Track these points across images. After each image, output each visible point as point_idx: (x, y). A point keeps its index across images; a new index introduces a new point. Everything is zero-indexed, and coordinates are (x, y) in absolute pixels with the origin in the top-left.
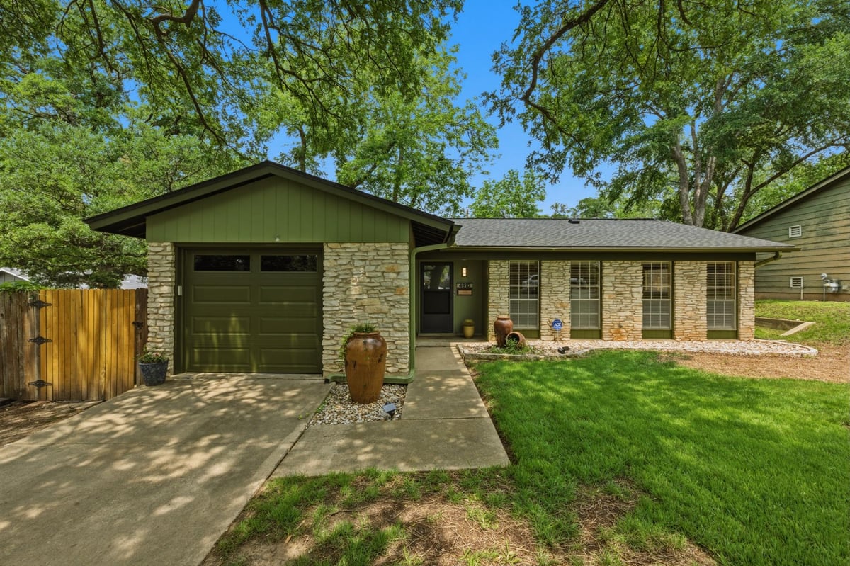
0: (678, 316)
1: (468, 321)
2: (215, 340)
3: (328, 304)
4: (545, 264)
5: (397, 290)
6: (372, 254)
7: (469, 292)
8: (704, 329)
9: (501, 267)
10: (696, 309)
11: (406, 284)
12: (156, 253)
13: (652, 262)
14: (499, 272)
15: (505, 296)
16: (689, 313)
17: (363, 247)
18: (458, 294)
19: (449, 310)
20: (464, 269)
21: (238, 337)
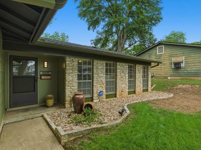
1: (50, 96)
4: (95, 62)
7: (49, 77)
8: (142, 89)
9: (73, 62)
10: (140, 82)
13: (130, 64)
14: (71, 65)
15: (76, 79)
18: (41, 79)
19: (35, 89)
20: (46, 63)
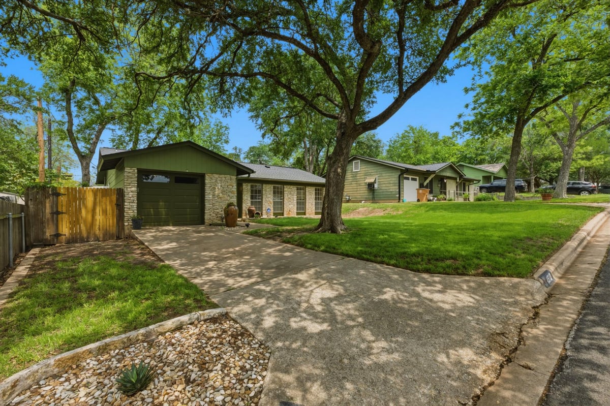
0: (307, 207)
2: (152, 212)
3: (207, 197)
4: (264, 186)
5: (232, 192)
6: (224, 179)
8: (314, 211)
9: (248, 186)
10: (312, 204)
11: (235, 190)
12: (129, 172)
13: (299, 187)
14: (246, 188)
15: (249, 198)
16: (310, 206)
17: (221, 176)
21: (163, 211)
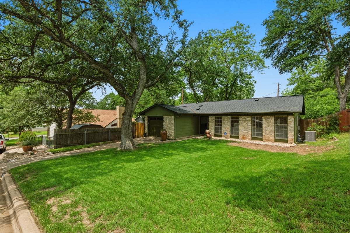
2: (152, 131)
3: (164, 126)
4: (223, 117)
5: (172, 124)
6: (169, 118)
8: (273, 138)
12: (146, 118)
14: (211, 119)
15: (213, 126)
16: (267, 133)
21: (155, 131)
